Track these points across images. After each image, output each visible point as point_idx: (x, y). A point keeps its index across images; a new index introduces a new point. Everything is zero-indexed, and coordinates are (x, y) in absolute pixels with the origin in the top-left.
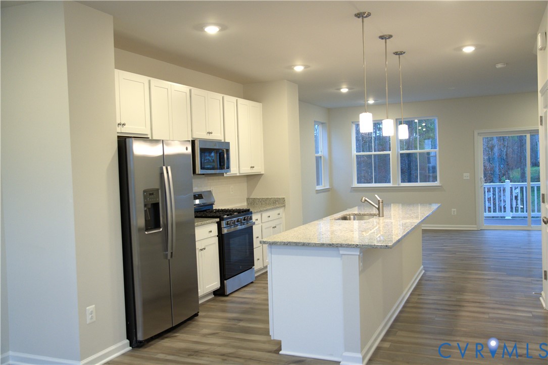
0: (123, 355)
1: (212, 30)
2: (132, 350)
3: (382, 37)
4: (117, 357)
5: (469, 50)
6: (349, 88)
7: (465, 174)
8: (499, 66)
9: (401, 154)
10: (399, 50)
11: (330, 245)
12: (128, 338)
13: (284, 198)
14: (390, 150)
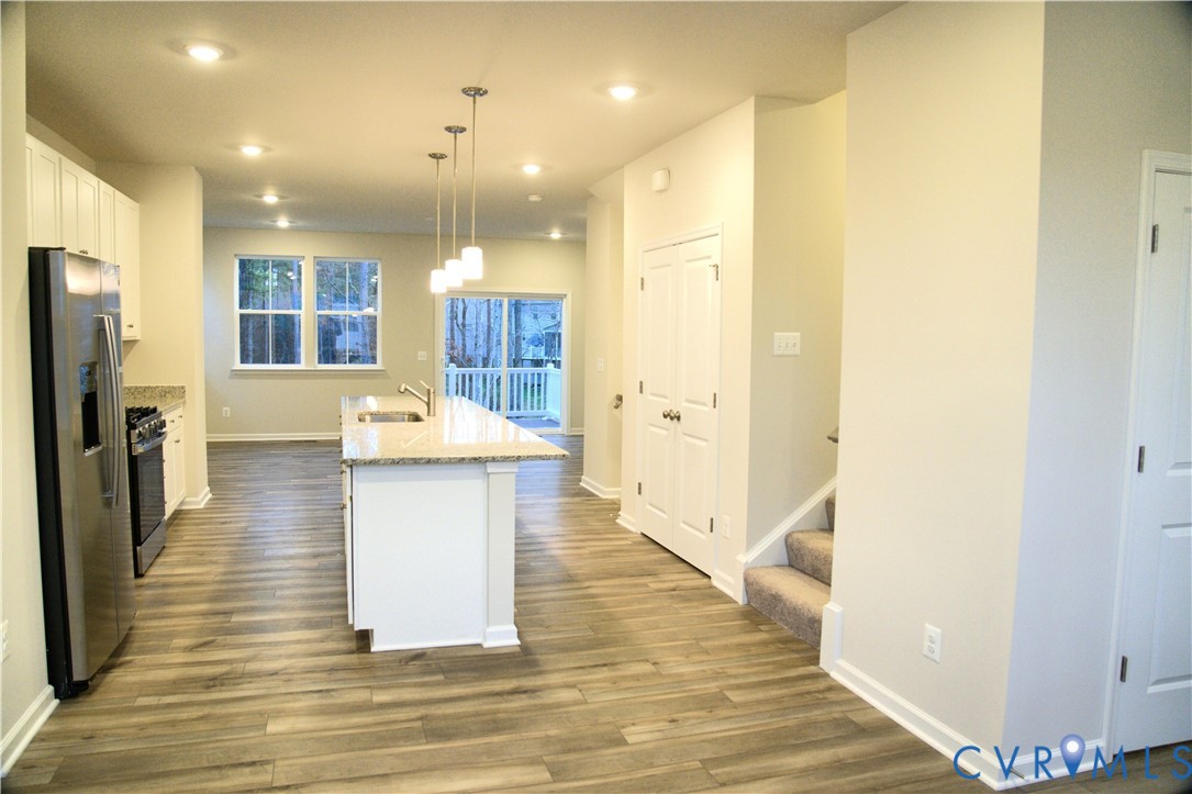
0: (52, 716)
1: (204, 55)
2: (61, 704)
3: (449, 129)
4: (46, 723)
5: (531, 170)
6: (281, 197)
7: (420, 353)
8: (534, 198)
9: (319, 316)
10: (438, 151)
11: (475, 459)
12: (51, 681)
13: (183, 388)
14: (300, 308)
